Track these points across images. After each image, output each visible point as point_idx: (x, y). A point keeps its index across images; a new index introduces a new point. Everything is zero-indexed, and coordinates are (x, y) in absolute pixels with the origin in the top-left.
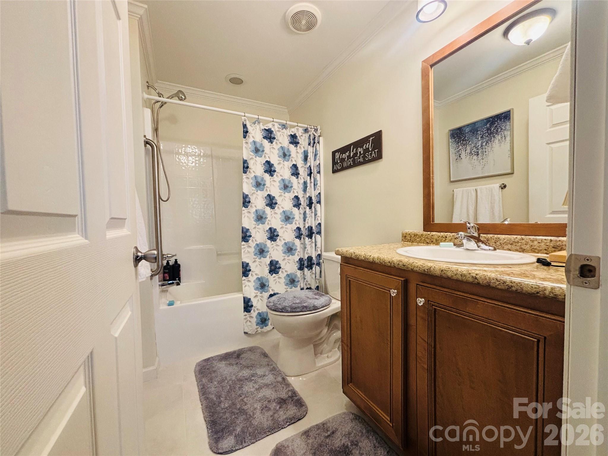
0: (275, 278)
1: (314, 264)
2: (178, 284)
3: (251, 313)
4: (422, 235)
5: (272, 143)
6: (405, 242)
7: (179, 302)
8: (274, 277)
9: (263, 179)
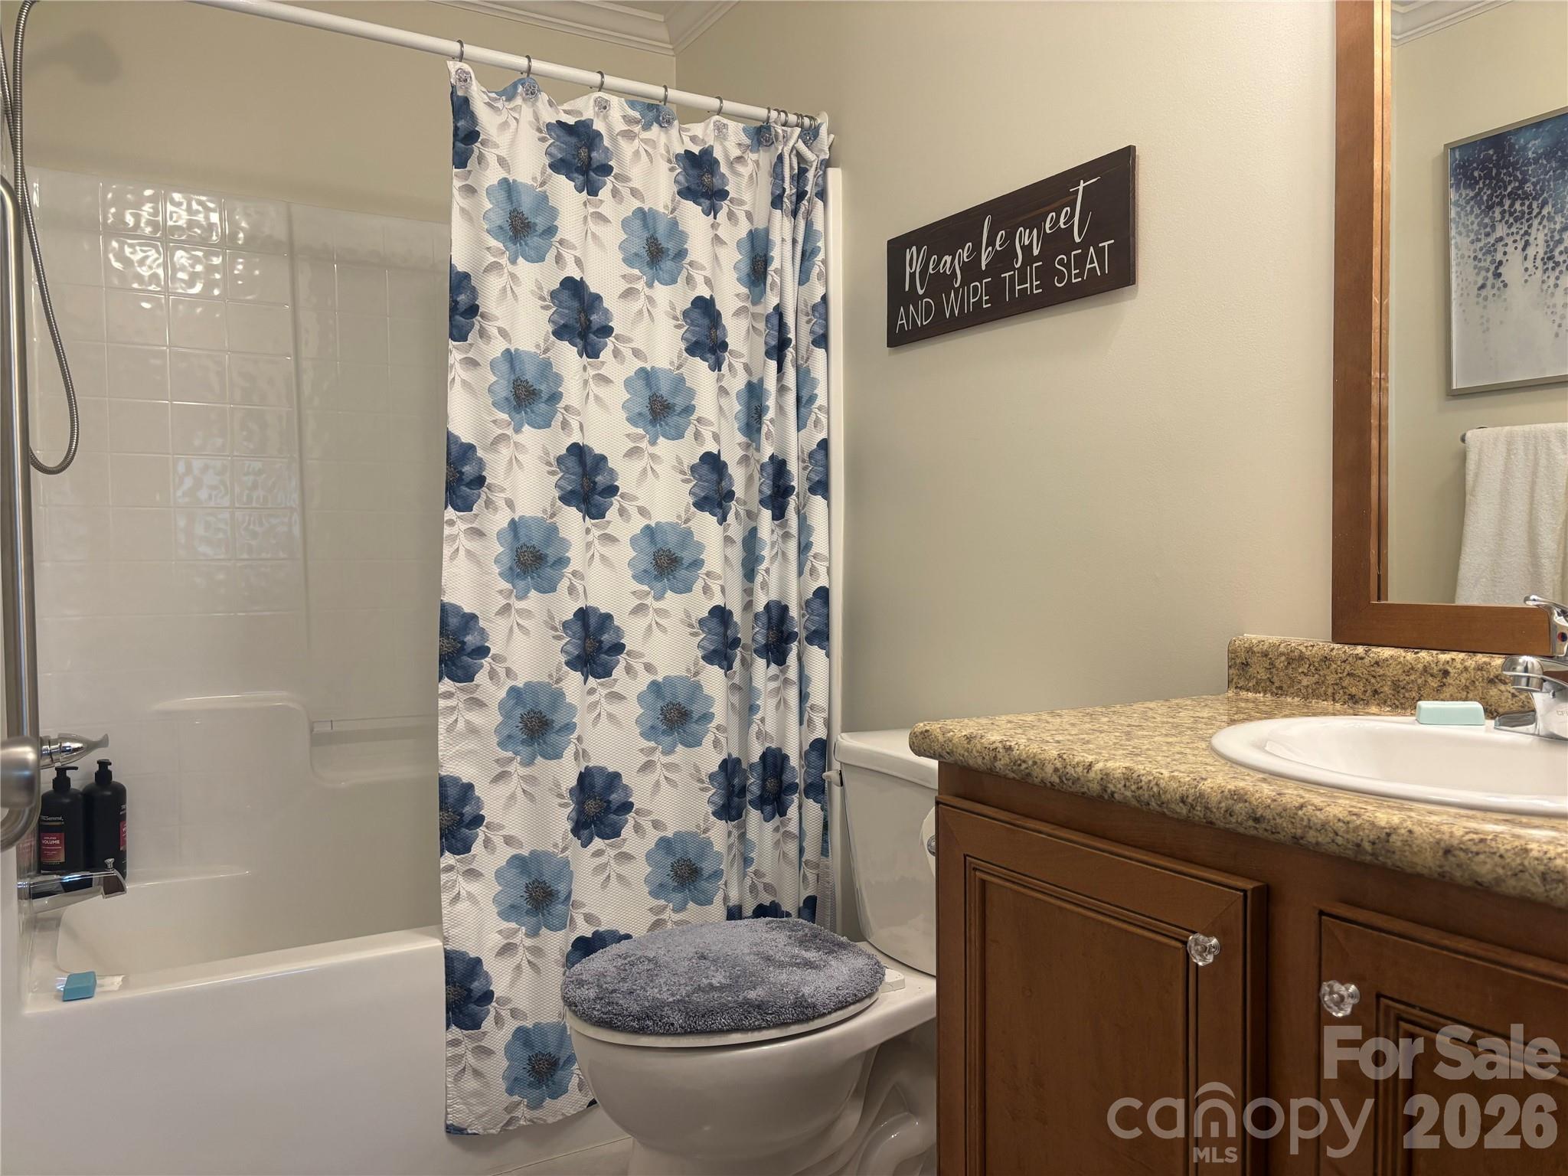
0: (603, 860)
1: (793, 788)
2: (114, 887)
3: (485, 1034)
4: (1325, 659)
5: (593, 192)
6: (1244, 694)
7: (118, 980)
8: (599, 853)
9: (546, 368)
